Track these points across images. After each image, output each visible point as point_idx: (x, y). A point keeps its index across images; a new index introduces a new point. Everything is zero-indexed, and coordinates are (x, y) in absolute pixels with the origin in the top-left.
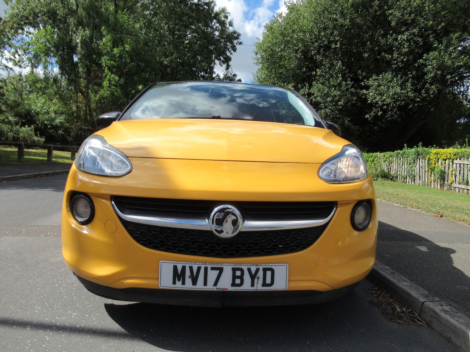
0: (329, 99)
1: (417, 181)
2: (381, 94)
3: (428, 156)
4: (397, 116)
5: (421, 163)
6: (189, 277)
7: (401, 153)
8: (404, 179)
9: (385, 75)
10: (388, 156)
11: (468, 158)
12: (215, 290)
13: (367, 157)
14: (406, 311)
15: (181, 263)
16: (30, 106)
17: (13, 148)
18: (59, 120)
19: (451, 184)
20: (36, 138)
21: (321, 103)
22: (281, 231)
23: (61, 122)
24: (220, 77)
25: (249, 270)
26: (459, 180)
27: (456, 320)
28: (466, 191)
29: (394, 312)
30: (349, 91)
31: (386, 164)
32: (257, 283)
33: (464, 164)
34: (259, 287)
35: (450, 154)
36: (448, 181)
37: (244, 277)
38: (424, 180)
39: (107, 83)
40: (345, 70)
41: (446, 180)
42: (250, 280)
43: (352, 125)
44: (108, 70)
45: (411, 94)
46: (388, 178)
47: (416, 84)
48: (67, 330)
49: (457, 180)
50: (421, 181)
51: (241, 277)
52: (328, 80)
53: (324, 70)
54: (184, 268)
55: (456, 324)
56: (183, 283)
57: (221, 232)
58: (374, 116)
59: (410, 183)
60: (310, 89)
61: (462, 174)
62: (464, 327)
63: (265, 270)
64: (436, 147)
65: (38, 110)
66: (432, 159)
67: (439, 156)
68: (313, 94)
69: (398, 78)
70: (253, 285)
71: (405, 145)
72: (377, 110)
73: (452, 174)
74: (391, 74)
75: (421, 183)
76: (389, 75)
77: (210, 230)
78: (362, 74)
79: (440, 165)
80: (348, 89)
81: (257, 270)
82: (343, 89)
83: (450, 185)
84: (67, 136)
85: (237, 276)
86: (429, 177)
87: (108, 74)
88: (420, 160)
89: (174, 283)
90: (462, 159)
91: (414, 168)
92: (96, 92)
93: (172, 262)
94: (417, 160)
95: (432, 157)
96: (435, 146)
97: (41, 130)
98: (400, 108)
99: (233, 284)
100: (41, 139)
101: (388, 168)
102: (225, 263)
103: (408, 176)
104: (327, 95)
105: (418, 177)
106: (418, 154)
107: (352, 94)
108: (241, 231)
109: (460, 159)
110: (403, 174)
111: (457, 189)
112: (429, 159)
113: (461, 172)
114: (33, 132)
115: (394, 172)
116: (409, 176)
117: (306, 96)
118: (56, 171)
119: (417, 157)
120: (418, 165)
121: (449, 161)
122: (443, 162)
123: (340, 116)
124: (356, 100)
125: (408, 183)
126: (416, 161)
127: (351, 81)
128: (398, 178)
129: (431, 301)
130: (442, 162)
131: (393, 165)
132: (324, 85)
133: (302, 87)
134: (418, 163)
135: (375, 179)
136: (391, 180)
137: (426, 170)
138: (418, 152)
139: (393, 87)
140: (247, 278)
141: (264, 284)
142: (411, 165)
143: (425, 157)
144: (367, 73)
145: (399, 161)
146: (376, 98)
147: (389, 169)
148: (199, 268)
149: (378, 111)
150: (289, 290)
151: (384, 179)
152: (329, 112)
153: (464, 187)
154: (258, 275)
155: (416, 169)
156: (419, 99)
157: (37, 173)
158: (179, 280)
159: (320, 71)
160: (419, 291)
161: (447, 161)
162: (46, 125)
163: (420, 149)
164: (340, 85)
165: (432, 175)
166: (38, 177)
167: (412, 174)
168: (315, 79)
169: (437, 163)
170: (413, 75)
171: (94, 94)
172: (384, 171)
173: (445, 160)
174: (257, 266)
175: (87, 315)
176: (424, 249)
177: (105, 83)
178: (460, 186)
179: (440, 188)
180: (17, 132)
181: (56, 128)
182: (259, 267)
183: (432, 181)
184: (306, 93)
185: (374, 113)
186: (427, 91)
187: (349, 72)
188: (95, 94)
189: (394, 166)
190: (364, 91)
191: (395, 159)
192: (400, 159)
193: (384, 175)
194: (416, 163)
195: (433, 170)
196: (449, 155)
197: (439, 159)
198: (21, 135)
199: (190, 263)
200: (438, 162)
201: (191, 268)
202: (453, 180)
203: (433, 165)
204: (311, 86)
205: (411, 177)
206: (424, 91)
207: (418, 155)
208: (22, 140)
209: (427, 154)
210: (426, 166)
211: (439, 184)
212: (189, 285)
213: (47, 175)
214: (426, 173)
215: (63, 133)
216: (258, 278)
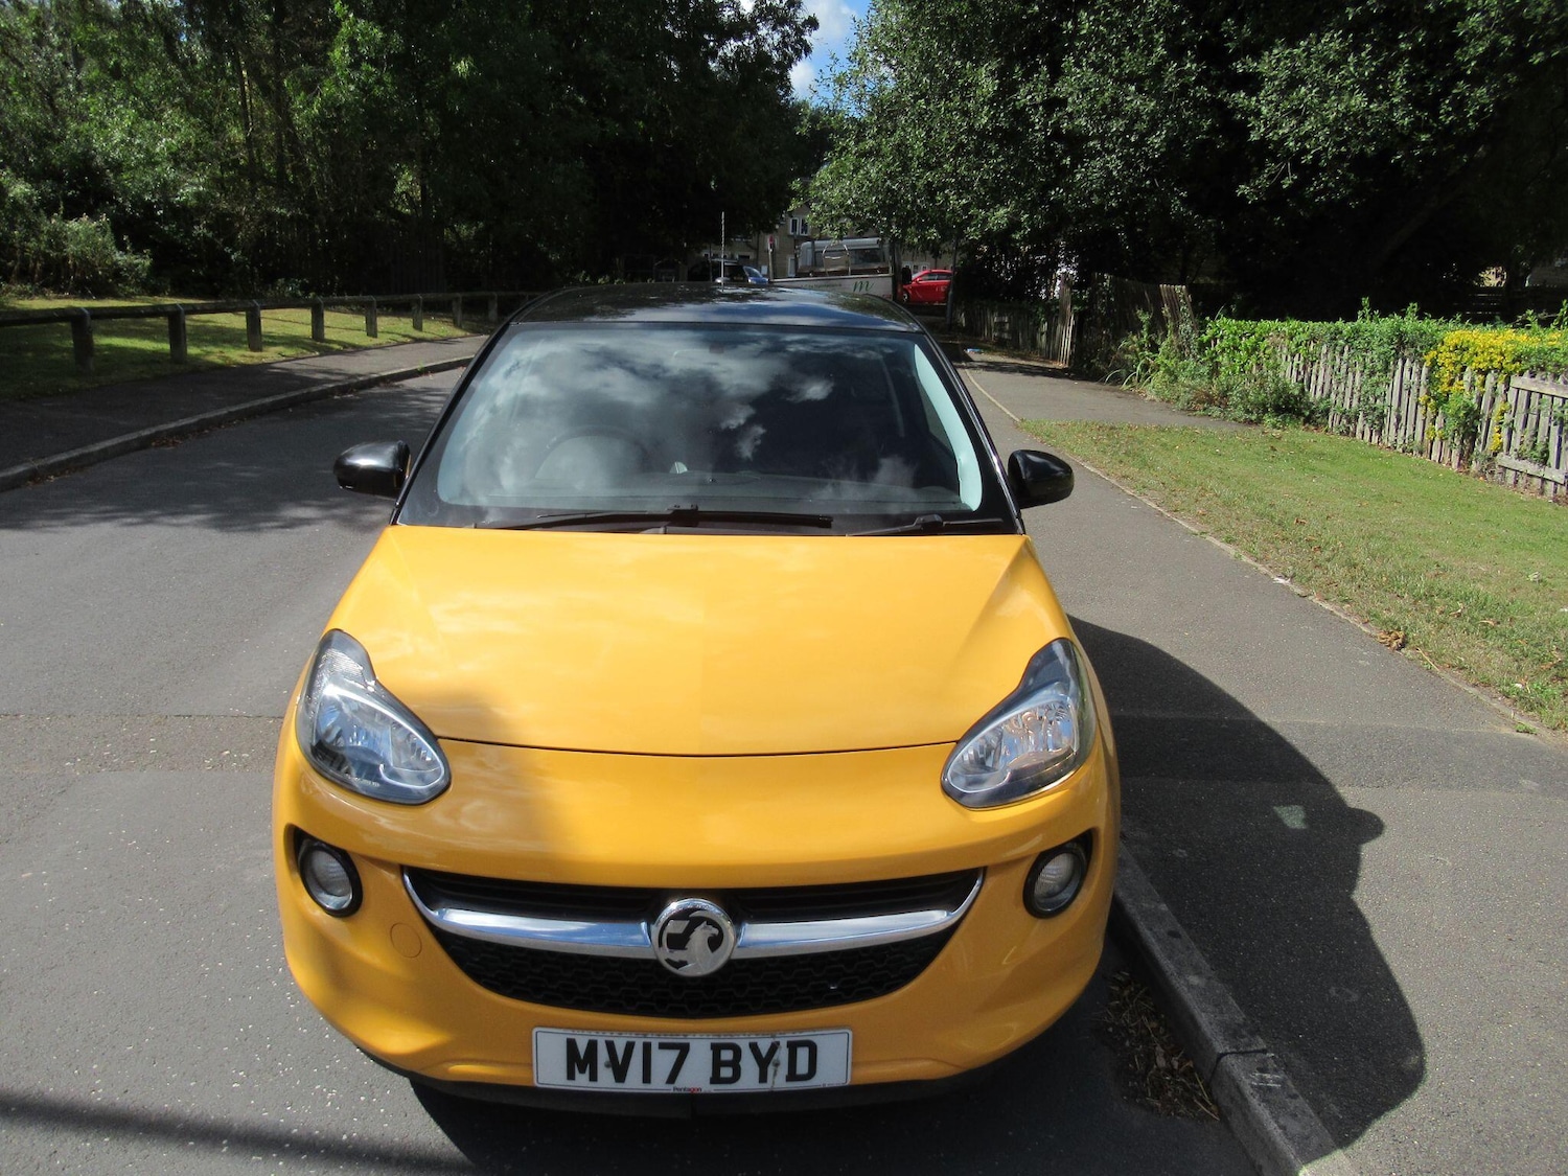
0: (1116, 125)
1: (1390, 434)
2: (1298, 114)
3: (1433, 354)
4: (1348, 191)
5: (1407, 373)
6: (607, 1066)
7: (1345, 333)
8: (1349, 422)
9: (1319, 41)
10: (1304, 337)
11: (1556, 376)
12: (672, 1091)
13: (1235, 334)
14: (1180, 1066)
15: (586, 1033)
16: (88, 141)
17: (48, 298)
18: (189, 189)
19: (1495, 454)
20: (120, 258)
21: (1088, 139)
22: (835, 954)
23: (198, 195)
24: (742, 12)
25: (754, 1047)
26: (1521, 443)
27: (1281, 1127)
28: (1536, 482)
29: (1148, 1067)
30: (1188, 97)
31: (1295, 364)
32: (775, 1074)
33: (1541, 394)
34: (778, 1081)
35: (1502, 354)
36: (1484, 446)
37: (741, 1063)
38: (1410, 432)
39: (343, 53)
40: (1181, 14)
41: (1480, 441)
42: (757, 1069)
43: (1194, 214)
44: (343, 5)
45: (1403, 117)
46: (1300, 414)
47: (1423, 79)
48: (318, 1152)
49: (1515, 444)
50: (1401, 432)
51: (735, 1064)
52: (1118, 53)
53: (1107, 14)
54: (592, 1045)
55: (1278, 1139)
56: (593, 1077)
57: (684, 963)
58: (1268, 191)
59: (1367, 437)
60: (1051, 84)
61: (1531, 425)
62: (1293, 1151)
63: (793, 1047)
64: (1463, 321)
65: (116, 154)
66: (1443, 365)
67: (1466, 356)
68: (1063, 103)
69: (1363, 54)
70: (763, 1078)
71: (1365, 301)
72: (1280, 167)
73: (1501, 423)
74: (1338, 38)
75: (1400, 442)
76: (1331, 43)
77: (653, 957)
78: (1239, 31)
79: (1466, 387)
80: (1184, 87)
81: (774, 1048)
82: (1166, 89)
83: (1489, 459)
84: (225, 244)
85: (724, 1061)
86: (1429, 425)
87: (346, 17)
88: (1404, 362)
89: (571, 1076)
90: (1538, 378)
91: (1383, 387)
92: (310, 87)
93: (561, 1031)
94: (1396, 364)
95: (1445, 357)
96: (1458, 317)
97: (134, 228)
98: (1360, 163)
99: (716, 1079)
100: (137, 261)
101: (1300, 378)
102: (694, 1032)
103: (1361, 413)
104: (1114, 110)
105: (1394, 420)
106: (1401, 342)
107: (1201, 106)
108: (732, 957)
109: (1533, 375)
110: (1347, 406)
111: (1510, 475)
112: (1434, 362)
113: (1529, 419)
114: (109, 236)
115: (1319, 393)
116: (1365, 415)
117: (1041, 109)
118: (208, 416)
119: (1398, 353)
120: (1396, 378)
121: (1496, 379)
122: (1476, 378)
123: (1153, 183)
124: (1212, 130)
125: (1358, 435)
126: (1391, 367)
127: (1198, 60)
128: (1330, 417)
129: (1242, 1053)
130: (1473, 380)
131: (1318, 371)
132: (1103, 74)
133: (1027, 76)
134: (1398, 373)
135: (1254, 418)
136: (1308, 420)
137: (1421, 400)
138: (1401, 335)
139: (1340, 90)
140: (749, 1065)
141: (792, 1075)
142: (1375, 378)
143: (1421, 355)
144: (1257, 30)
145: (1338, 360)
146: (1281, 128)
147: (1303, 380)
148: (630, 1047)
149: (1284, 174)
150: (853, 1083)
151: (1284, 418)
152: (1116, 167)
153: (1531, 468)
154: (775, 1058)
155: (1388, 393)
156: (1428, 136)
157: (146, 433)
158: (582, 1071)
159: (1092, 18)
160: (1221, 1012)
161: (1490, 378)
162: (149, 205)
163: (1410, 323)
164: (1157, 72)
165: (1439, 419)
166: (153, 444)
167: (1375, 409)
168: (1072, 48)
169: (1457, 380)
170: (1417, 47)
171: (302, 94)
172: (1286, 388)
173: (1485, 373)
174: (773, 1037)
175: (362, 1098)
176: (1293, 818)
177: (339, 54)
178: (1522, 465)
179: (1459, 464)
180: (57, 241)
181: (183, 215)
182: (777, 1040)
183: (1437, 439)
184: (1038, 100)
185: (1271, 177)
186: (1460, 105)
187: (1194, 24)
188: (305, 97)
189: (1321, 375)
190: (1240, 96)
191: (1324, 350)
192: (1342, 353)
193: (1286, 403)
194: (1391, 373)
195: (1442, 400)
196: (1500, 358)
197: (1464, 369)
198: (71, 248)
199: (608, 1034)
200: (1461, 378)
201: (610, 1046)
202: (1502, 444)
203: (1445, 387)
204: (1056, 73)
205: (1370, 417)
206: (1448, 105)
207: (1402, 345)
208: (75, 265)
209: (1431, 345)
210: (1422, 388)
211: (1455, 452)
212: (606, 1081)
213: (181, 433)
214: (1421, 410)
215: (210, 235)
216: (777, 1065)
